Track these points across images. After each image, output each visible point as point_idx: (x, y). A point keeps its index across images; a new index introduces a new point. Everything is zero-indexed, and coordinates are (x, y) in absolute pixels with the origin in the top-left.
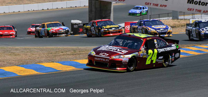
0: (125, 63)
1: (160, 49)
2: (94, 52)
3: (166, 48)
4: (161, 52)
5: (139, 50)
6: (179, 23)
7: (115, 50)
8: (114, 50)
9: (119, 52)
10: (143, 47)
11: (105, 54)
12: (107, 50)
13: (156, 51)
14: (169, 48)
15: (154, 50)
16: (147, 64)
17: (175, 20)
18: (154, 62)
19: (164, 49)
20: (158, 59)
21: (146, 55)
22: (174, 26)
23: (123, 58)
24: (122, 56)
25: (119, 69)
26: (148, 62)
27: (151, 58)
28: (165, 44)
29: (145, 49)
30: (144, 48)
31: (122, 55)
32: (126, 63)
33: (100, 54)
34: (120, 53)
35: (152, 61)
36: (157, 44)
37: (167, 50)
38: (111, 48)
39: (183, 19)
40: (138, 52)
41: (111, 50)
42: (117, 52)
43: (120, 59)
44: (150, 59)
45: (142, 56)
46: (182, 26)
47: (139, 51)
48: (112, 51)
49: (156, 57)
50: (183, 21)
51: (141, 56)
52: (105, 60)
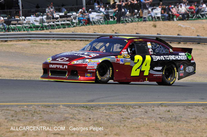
0: (92, 71)
1: (157, 57)
2: (50, 58)
3: (167, 56)
4: (158, 60)
11: (64, 59)
13: (148, 58)
14: (173, 56)
15: (146, 56)
16: (132, 75)
18: (146, 74)
19: (165, 56)
20: (153, 70)
23: (89, 63)
24: (87, 60)
26: (135, 73)
27: (140, 68)
32: (93, 69)
33: (57, 60)
35: (142, 72)
36: (152, 49)
37: (168, 59)
40: (116, 56)
43: (84, 64)
44: (138, 68)
45: (122, 61)
47: (117, 54)
49: (148, 67)
51: (121, 63)
52: (63, 67)
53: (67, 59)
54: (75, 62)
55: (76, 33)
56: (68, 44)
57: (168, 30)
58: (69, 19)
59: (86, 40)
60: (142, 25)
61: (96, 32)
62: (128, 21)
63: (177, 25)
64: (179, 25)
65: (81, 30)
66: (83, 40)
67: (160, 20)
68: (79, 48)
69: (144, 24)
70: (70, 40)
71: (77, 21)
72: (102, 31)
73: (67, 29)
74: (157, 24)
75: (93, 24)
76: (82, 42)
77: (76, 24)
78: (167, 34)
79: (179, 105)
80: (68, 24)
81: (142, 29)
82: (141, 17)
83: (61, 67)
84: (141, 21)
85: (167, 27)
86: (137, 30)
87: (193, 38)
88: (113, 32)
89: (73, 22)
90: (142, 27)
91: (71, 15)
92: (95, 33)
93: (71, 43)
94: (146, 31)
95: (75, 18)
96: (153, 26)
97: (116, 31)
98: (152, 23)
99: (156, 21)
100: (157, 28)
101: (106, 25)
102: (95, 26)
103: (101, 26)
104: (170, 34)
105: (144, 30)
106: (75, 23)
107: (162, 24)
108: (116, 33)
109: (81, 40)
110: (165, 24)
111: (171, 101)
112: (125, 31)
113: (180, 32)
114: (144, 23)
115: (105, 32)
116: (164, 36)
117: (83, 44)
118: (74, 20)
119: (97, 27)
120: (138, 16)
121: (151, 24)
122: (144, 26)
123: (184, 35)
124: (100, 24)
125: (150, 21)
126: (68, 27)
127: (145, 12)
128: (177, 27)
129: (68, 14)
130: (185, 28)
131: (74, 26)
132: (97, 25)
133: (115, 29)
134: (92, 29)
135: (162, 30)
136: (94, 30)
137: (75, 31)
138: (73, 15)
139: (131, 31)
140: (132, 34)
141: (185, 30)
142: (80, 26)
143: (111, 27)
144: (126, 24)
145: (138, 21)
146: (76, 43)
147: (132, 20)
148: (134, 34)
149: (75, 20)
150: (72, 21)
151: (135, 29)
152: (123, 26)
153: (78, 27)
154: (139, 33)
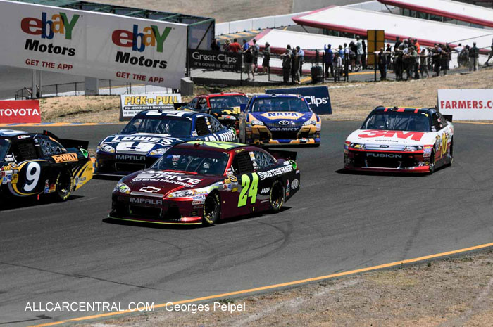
0: (199, 207)
1: (263, 173)
2: (126, 187)
4: (266, 178)
5: (223, 176)
6: (99, 103)
7: (173, 180)
8: (170, 180)
9: (182, 183)
10: (230, 169)
11: (152, 189)
12: (154, 180)
13: (255, 175)
14: (280, 169)
15: (252, 174)
16: (239, 205)
17: (91, 97)
18: (253, 201)
19: (271, 171)
20: (260, 194)
21: (237, 186)
22: (89, 109)
23: (193, 195)
24: (190, 192)
25: (185, 219)
26: (242, 202)
27: (247, 193)
28: (271, 162)
29: (234, 173)
30: (232, 172)
31: (190, 188)
32: (200, 205)
33: (141, 190)
34: (185, 185)
35: (249, 199)
36: (256, 161)
37: (276, 174)
38: (162, 176)
39: (107, 95)
40: (223, 180)
41: (164, 179)
42: (178, 183)
43: (187, 197)
44: (245, 194)
45: (230, 188)
46: (105, 109)
47: (223, 178)
48: (167, 181)
49: (256, 189)
50: (107, 99)
51: (229, 190)
52: (155, 202)
53: (159, 190)
54: (173, 195)
83: (151, 202)
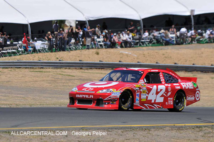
55: (21, 61)
56: (13, 72)
57: (110, 57)
58: (14, 47)
59: (31, 68)
60: (85, 53)
61: (41, 60)
62: (72, 49)
63: (118, 53)
64: (121, 52)
65: (26, 58)
66: (28, 68)
67: (103, 48)
68: (23, 75)
69: (87, 52)
70: (16, 68)
71: (23, 50)
72: (46, 58)
73: (13, 57)
74: (99, 52)
75: (38, 52)
76: (27, 69)
77: (22, 53)
78: (109, 61)
79: (100, 129)
80: (14, 53)
81: (85, 56)
82: (85, 45)
84: (84, 49)
85: (109, 54)
86: (80, 57)
87: (134, 64)
88: (57, 59)
89: (19, 51)
90: (85, 54)
91: (17, 44)
92: (39, 60)
93: (17, 71)
94: (89, 58)
95: (20, 47)
96: (96, 53)
97: (60, 58)
98: (94, 50)
99: (98, 48)
100: (99, 56)
101: (51, 53)
102: (41, 54)
103: (46, 54)
104: (113, 61)
105: (87, 58)
106: (21, 51)
107: (105, 51)
108: (60, 60)
109: (26, 68)
110: (107, 51)
111: (92, 125)
112: (69, 58)
113: (121, 59)
114: (87, 50)
115: (49, 59)
116: (106, 62)
117: (28, 72)
118: (19, 48)
119: (42, 55)
120: (81, 43)
121: (93, 52)
122: (87, 54)
123: (125, 62)
124: (45, 52)
125: (92, 48)
126: (14, 55)
127: (88, 41)
128: (119, 54)
129: (14, 43)
130: (126, 55)
131: (20, 54)
132: (42, 53)
133: (59, 57)
134: (37, 57)
135: (105, 57)
136: (39, 58)
137: (20, 59)
138: (19, 43)
139: (75, 59)
140: (75, 61)
141: (126, 57)
142: (26, 54)
143: (56, 55)
144: (70, 52)
145: (82, 48)
146: (22, 70)
147: (76, 48)
148: (77, 61)
149: (21, 48)
150: (18, 49)
151: (79, 57)
152: (67, 53)
153: (24, 55)
154: (83, 60)
